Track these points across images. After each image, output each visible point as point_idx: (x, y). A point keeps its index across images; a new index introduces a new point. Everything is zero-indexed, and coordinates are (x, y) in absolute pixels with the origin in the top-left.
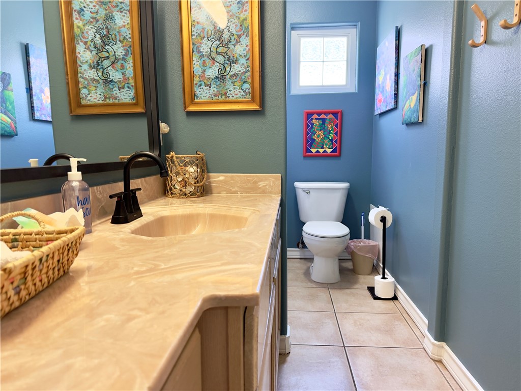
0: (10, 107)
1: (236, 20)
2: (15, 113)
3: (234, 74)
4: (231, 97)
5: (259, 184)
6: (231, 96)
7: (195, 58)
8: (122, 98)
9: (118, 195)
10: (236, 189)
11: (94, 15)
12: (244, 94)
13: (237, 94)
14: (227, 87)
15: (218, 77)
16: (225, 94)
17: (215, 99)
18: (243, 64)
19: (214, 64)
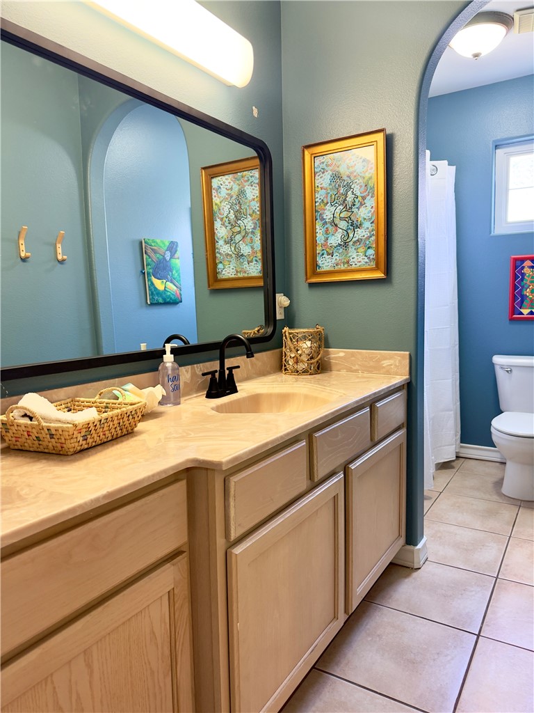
0: (176, 274)
1: (361, 181)
2: (180, 280)
3: (358, 240)
4: (354, 266)
5: (382, 362)
6: (354, 264)
7: (318, 225)
8: (251, 271)
9: (213, 373)
10: (357, 367)
11: (229, 192)
12: (368, 261)
13: (360, 262)
14: (350, 254)
15: (341, 245)
16: (348, 262)
17: (337, 268)
18: (368, 228)
19: (337, 230)
